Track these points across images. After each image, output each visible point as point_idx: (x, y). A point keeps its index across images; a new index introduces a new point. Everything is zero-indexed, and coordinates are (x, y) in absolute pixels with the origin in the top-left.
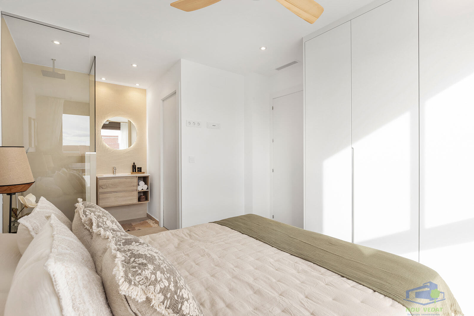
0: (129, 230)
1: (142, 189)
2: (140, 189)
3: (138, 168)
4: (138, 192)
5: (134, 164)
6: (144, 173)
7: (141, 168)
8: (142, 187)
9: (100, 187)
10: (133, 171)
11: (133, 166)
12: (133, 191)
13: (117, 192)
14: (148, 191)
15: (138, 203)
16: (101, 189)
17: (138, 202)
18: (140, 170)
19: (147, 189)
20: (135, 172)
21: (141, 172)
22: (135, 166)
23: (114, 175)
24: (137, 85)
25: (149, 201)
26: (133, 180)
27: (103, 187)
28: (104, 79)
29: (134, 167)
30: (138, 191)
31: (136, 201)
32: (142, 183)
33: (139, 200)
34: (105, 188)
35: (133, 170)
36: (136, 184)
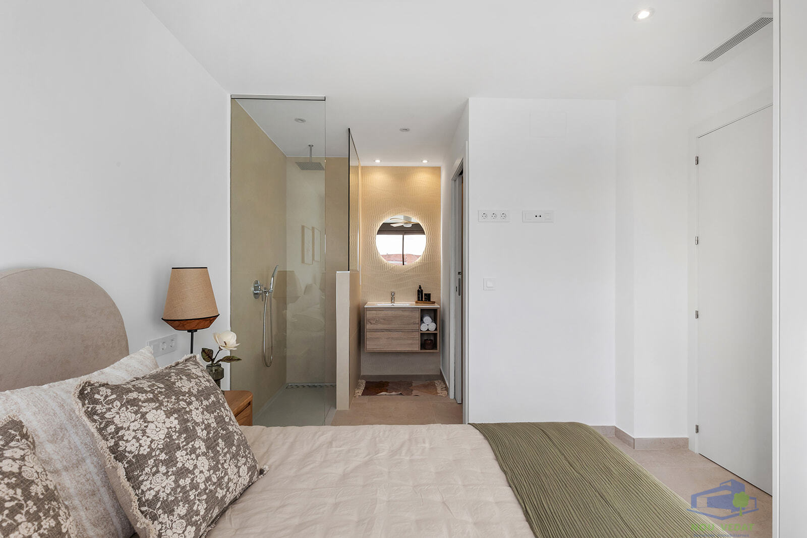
0: (401, 394)
1: (428, 330)
2: (424, 328)
3: (425, 294)
4: (421, 334)
5: (420, 287)
6: (434, 303)
7: (430, 294)
8: (428, 325)
9: (367, 322)
10: (419, 300)
11: (418, 291)
12: (413, 331)
13: (390, 331)
14: (437, 333)
15: (420, 351)
16: (370, 324)
17: (421, 349)
18: (428, 297)
19: (436, 329)
20: (422, 300)
21: (429, 300)
22: (422, 291)
23: (391, 304)
24: (425, 161)
25: (438, 351)
26: (414, 313)
27: (371, 322)
28: (378, 161)
29: (420, 292)
30: (421, 332)
31: (417, 348)
32: (427, 319)
33: (423, 346)
34: (374, 324)
35: (419, 297)
36: (418, 320)
